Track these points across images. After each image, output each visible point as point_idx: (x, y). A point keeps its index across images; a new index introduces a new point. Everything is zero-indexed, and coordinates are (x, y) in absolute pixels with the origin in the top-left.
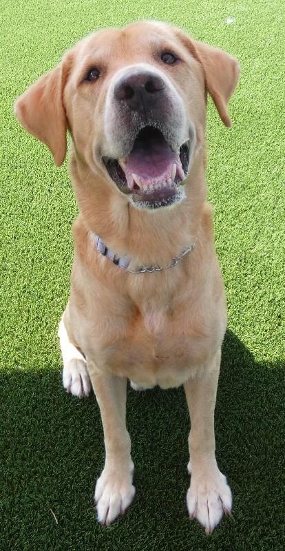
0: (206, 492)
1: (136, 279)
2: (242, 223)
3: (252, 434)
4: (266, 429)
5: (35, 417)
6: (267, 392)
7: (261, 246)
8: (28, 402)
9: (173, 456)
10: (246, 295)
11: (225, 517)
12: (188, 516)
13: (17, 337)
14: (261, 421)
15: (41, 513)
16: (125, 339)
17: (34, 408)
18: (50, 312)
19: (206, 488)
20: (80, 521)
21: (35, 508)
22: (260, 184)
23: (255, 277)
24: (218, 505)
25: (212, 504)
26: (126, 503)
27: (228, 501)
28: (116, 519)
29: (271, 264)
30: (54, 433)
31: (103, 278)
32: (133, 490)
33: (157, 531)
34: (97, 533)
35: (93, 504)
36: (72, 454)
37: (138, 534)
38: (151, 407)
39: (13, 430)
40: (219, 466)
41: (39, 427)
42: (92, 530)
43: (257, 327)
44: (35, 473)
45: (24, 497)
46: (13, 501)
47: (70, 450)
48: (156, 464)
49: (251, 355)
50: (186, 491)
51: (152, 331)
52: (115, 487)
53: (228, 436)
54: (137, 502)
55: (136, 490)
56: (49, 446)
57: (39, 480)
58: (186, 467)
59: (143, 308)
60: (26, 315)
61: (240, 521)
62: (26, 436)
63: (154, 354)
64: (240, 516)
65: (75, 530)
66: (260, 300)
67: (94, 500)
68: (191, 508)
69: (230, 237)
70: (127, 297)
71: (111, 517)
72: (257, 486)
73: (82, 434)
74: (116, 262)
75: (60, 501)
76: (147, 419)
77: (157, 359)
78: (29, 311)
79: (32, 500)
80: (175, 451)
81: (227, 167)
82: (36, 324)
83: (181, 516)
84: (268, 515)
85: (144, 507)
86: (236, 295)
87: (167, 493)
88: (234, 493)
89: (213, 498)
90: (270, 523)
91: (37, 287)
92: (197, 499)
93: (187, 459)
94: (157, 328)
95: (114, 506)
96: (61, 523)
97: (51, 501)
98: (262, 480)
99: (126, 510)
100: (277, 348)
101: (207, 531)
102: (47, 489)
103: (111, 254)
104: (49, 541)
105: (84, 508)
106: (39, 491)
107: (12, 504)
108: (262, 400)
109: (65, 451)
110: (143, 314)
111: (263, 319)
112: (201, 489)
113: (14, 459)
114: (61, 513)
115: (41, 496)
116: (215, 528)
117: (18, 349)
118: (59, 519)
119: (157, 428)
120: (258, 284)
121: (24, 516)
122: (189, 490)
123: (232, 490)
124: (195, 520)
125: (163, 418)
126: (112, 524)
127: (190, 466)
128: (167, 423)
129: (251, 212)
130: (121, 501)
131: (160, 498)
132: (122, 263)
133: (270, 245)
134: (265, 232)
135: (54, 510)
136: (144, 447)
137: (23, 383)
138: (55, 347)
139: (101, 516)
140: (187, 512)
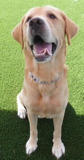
0: (58, 148)
1: (41, 85)
2: (74, 68)
3: (72, 132)
4: (77, 131)
5: (9, 123)
6: (78, 120)
7: (80, 76)
8: (7, 118)
9: (49, 137)
10: (74, 91)
11: (63, 155)
12: (52, 154)
13: (4, 99)
14: (75, 129)
15: (10, 150)
16: (37, 104)
17: (9, 120)
18: (14, 92)
19: (57, 147)
20: (21, 153)
21: (9, 149)
22: (81, 56)
23: (77, 85)
24: (61, 152)
25: (59, 152)
26: (35, 149)
27: (64, 151)
28: (32, 154)
29: (82, 82)
30: (15, 128)
31: (31, 84)
32: (37, 146)
33: (43, 158)
34: (26, 157)
35: (25, 149)
36: (19, 134)
37: (38, 158)
38: (43, 122)
39: (3, 126)
40: (62, 141)
41: (10, 126)
42: (25, 156)
43: (76, 101)
44: (9, 139)
45: (5, 145)
46: (2, 146)
47: (19, 133)
48: (44, 139)
49: (74, 109)
50: (52, 147)
51: (45, 102)
52: (32, 144)
53: (65, 132)
54: (38, 149)
55: (38, 146)
56: (13, 131)
57: (10, 141)
58: (52, 140)
59: (43, 95)
60: (7, 92)
61: (67, 157)
62: (6, 128)
63: (45, 109)
64: (67, 155)
65: (20, 156)
66: (78, 93)
67: (25, 148)
68: (53, 152)
69: (70, 72)
70: (38, 91)
71: (30, 153)
72: (73, 147)
73: (23, 129)
74: (35, 80)
75: (16, 147)
76: (42, 126)
77: (46, 110)
78: (8, 91)
79: (8, 146)
80: (49, 136)
81: (71, 49)
82: (10, 95)
83: (50, 154)
84: (75, 156)
85: (40, 151)
86: (71, 91)
87: (47, 147)
88: (66, 149)
89: (60, 150)
90: (76, 158)
91: (10, 84)
92: (55, 150)
93: (53, 138)
94: (46, 101)
95: (31, 150)
96: (16, 153)
97: (13, 147)
98: (74, 146)
99: (35, 151)
100: (82, 108)
101: (57, 159)
102: (12, 144)
103: (34, 77)
104: (12, 158)
105: (23, 150)
106: (10, 144)
107: (2, 147)
108: (76, 123)
109: (17, 133)
110: (43, 97)
111: (78, 98)
112: (56, 147)
113: (3, 134)
114: (16, 151)
115: (10, 145)
116: (60, 158)
117: (4, 102)
118: (15, 152)
119: (45, 129)
120: (78, 88)
121: (5, 151)
122: (53, 147)
123: (65, 148)
124: (54, 155)
125: (47, 126)
126: (30, 154)
127: (53, 140)
128: (48, 127)
129: (77, 65)
130: (33, 149)
131: (45, 149)
132: (37, 80)
133: (82, 76)
134: (81, 71)
135: (14, 149)
136: (40, 134)
137: (6, 113)
138: (15, 102)
139: (27, 152)
140: (52, 153)
